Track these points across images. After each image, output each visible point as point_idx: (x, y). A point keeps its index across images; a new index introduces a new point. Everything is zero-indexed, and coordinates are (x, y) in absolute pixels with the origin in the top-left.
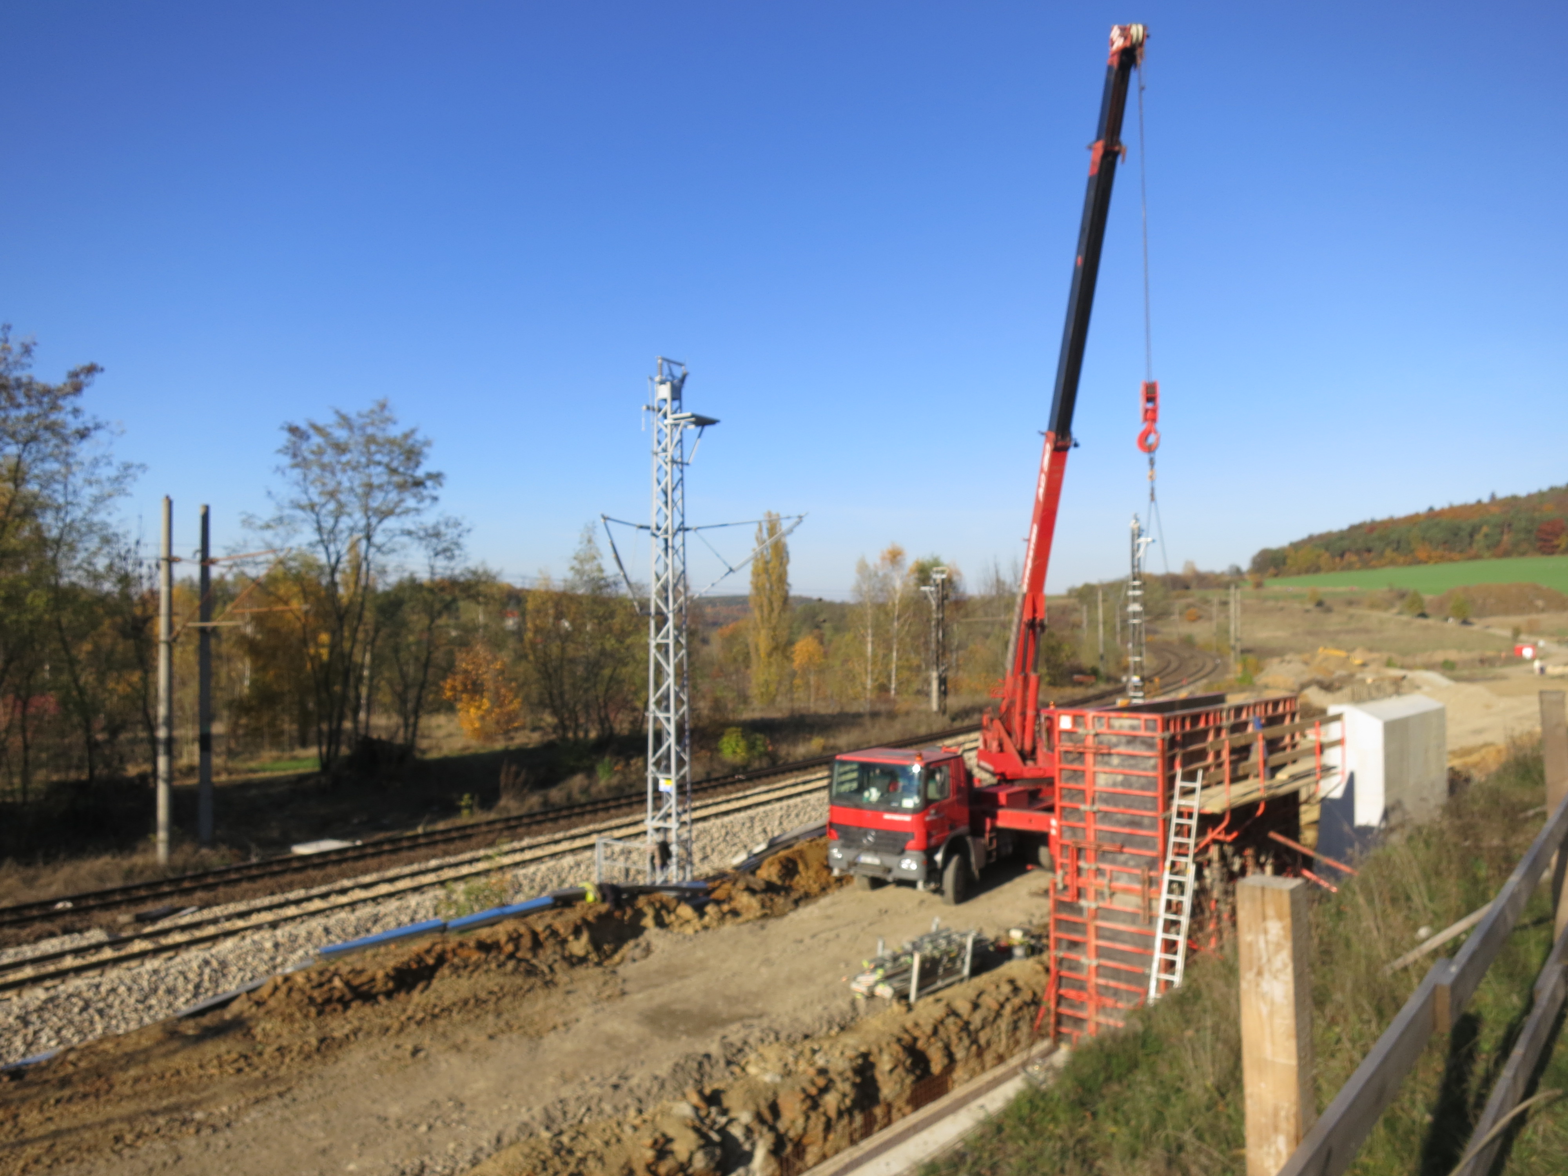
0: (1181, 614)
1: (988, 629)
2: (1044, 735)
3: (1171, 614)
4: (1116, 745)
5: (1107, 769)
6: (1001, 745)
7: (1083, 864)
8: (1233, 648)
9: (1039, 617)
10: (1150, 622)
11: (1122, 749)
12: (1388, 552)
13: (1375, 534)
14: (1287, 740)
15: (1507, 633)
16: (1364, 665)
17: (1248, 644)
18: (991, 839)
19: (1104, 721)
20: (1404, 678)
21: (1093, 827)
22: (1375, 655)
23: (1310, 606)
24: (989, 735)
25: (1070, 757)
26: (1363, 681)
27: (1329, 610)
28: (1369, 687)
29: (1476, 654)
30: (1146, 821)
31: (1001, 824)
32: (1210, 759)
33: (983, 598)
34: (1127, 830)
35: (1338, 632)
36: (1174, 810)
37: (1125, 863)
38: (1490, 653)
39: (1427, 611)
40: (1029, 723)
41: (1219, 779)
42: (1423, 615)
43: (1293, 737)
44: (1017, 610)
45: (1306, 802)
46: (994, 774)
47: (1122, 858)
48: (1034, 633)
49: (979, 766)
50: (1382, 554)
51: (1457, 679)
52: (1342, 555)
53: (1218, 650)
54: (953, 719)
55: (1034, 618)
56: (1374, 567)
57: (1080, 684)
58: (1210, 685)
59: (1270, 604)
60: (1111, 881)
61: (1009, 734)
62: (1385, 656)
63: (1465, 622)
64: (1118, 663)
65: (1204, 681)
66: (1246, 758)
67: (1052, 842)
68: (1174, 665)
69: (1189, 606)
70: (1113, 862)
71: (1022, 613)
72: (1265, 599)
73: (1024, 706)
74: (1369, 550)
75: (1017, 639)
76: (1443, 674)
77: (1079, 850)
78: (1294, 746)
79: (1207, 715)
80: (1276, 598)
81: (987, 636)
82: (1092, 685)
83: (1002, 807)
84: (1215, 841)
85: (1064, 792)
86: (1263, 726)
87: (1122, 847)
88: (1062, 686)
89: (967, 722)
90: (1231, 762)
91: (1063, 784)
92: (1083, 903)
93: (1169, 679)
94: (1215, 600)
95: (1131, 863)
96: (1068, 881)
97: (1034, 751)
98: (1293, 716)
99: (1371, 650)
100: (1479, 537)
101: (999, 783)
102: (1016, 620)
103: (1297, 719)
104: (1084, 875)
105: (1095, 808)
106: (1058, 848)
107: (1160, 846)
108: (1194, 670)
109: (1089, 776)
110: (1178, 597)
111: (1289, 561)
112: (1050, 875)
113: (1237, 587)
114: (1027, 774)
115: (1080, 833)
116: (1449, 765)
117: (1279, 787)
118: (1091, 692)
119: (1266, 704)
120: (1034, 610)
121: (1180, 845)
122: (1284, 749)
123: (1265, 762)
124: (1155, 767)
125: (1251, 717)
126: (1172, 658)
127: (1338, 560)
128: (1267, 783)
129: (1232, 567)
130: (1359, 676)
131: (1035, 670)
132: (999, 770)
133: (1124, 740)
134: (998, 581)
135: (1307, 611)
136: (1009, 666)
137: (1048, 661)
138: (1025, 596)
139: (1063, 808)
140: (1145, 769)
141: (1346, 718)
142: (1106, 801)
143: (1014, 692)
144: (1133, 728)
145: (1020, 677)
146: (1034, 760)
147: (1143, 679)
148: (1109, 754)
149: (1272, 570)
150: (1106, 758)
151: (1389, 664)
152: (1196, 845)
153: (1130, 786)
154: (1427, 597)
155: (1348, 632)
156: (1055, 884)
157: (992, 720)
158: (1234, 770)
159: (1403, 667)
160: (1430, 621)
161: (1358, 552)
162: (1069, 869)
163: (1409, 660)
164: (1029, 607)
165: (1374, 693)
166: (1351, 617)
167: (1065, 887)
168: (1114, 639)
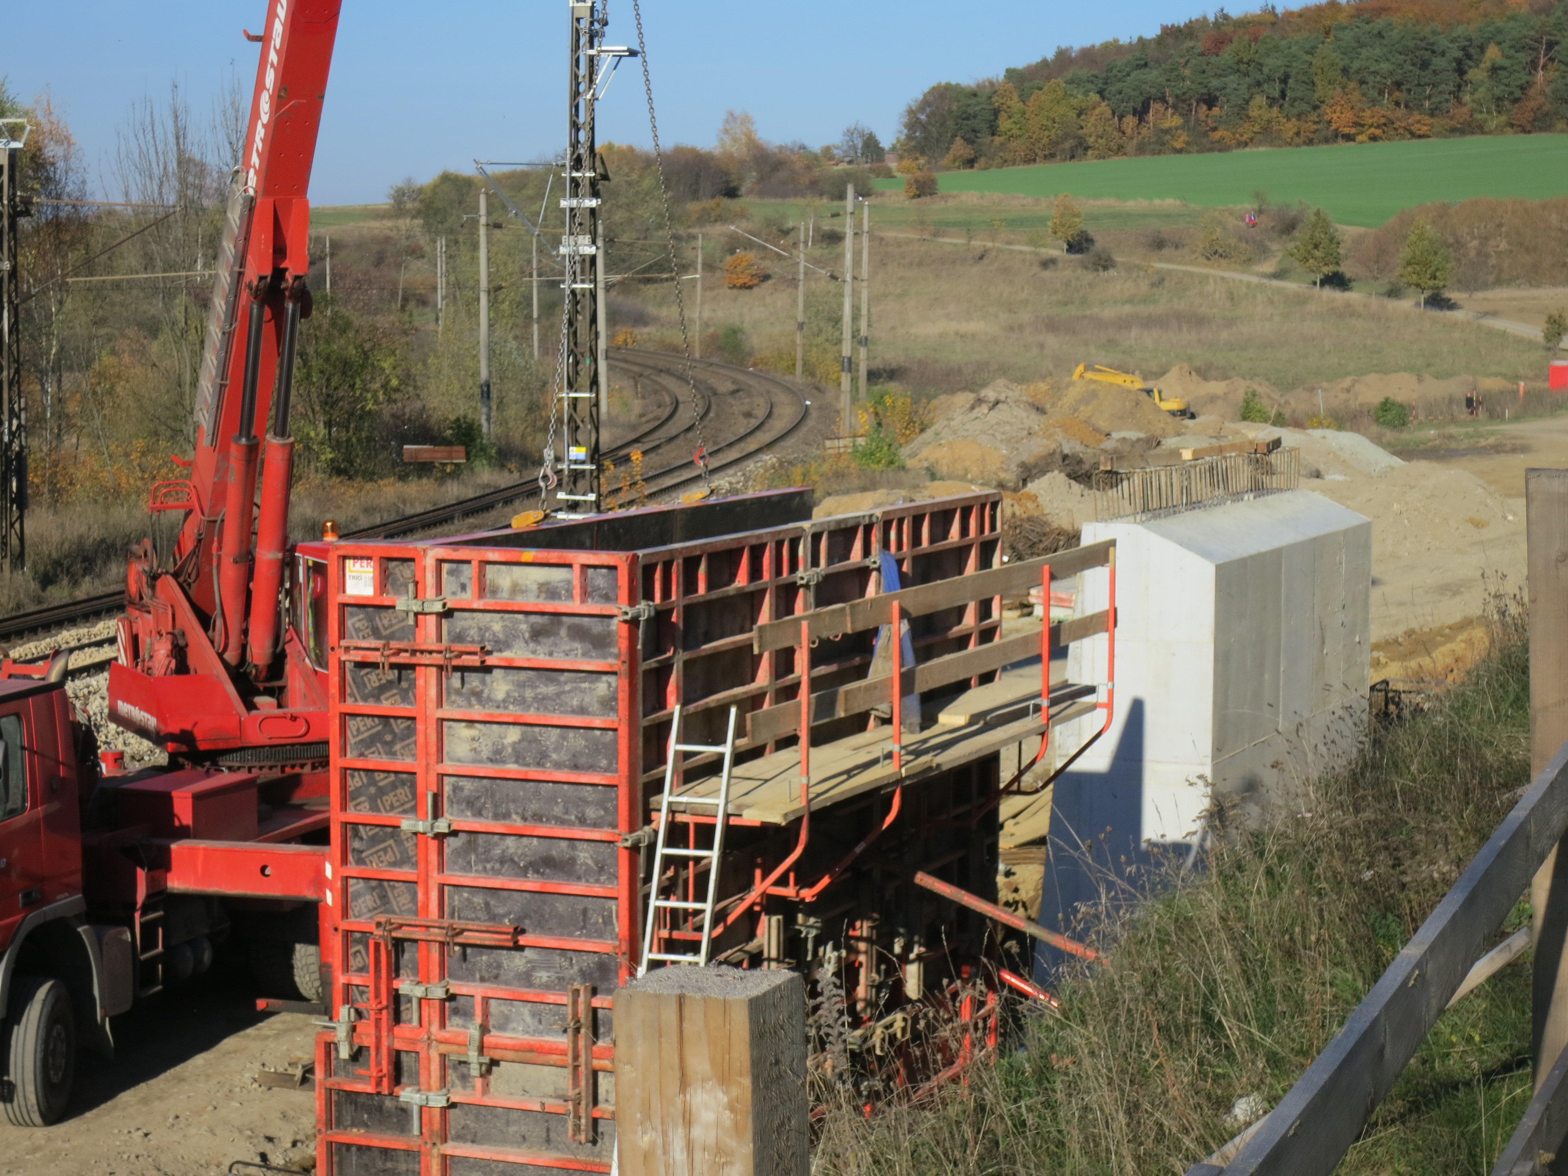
0: (709, 266)
1: (156, 308)
2: (307, 622)
3: (685, 268)
4: (503, 644)
5: (477, 712)
6: (179, 653)
7: (405, 986)
8: (850, 365)
9: (292, 268)
10: (624, 287)
11: (519, 654)
12: (1258, 106)
13: (1227, 55)
14: (969, 619)
15: (1535, 331)
16: (1186, 413)
17: (891, 356)
18: (148, 929)
19: (469, 572)
20: (1277, 444)
21: (435, 878)
22: (1216, 387)
23: (1057, 251)
24: (144, 623)
25: (373, 679)
26: (1176, 454)
27: (1105, 263)
28: (1187, 471)
29: (1456, 387)
30: (584, 856)
31: (176, 883)
32: (763, 678)
33: (140, 211)
34: (532, 883)
35: (1124, 324)
36: (661, 820)
37: (526, 978)
38: (1490, 384)
39: (1347, 269)
40: (262, 586)
41: (785, 731)
42: (1337, 281)
43: (985, 610)
44: (229, 248)
45: (1015, 789)
46: (158, 738)
47: (517, 961)
48: (279, 315)
49: (114, 716)
50: (1242, 111)
51: (1406, 453)
52: (1141, 113)
53: (809, 370)
54: (47, 580)
55: (279, 274)
56: (1222, 147)
57: (424, 468)
58: (782, 469)
59: (953, 241)
60: (484, 1029)
61: (205, 621)
62: (1240, 388)
63: (1437, 301)
64: (533, 408)
65: (769, 458)
66: (862, 672)
67: (326, 925)
68: (686, 415)
69: (733, 245)
70: (494, 976)
71: (242, 261)
72: (940, 229)
73: (248, 533)
74: (1210, 101)
75: (228, 336)
76: (1377, 440)
77: (399, 945)
78: (987, 635)
79: (757, 552)
80: (968, 228)
81: (153, 329)
82: (457, 473)
83: (184, 833)
84: (772, 904)
85: (355, 782)
86: (905, 581)
87: (519, 931)
88: (370, 476)
89: (87, 588)
90: (815, 684)
91: (352, 759)
92: (408, 1095)
93: (672, 455)
94: (805, 228)
95: (543, 976)
96: (367, 1037)
97: (277, 663)
98: (987, 550)
99: (1204, 373)
100: (1476, 74)
101: (174, 765)
102: (225, 276)
103: (999, 560)
104: (411, 1013)
105: (442, 826)
106: (336, 942)
107: (621, 926)
108: (742, 426)
109: (426, 731)
110: (704, 218)
111: (1004, 124)
112: (318, 1021)
113: (863, 192)
114: (257, 737)
115: (400, 899)
116: (1375, 677)
117: (944, 746)
118: (453, 491)
119: (917, 521)
120: (280, 251)
121: (676, 918)
122: (962, 642)
123: (907, 681)
124: (608, 704)
125: (876, 557)
126: (683, 392)
127: (1130, 121)
128: (911, 738)
129: (850, 133)
130: (1170, 443)
131: (282, 431)
132: (174, 728)
133: (524, 625)
134: (183, 161)
135: (1047, 263)
136: (204, 418)
137: (329, 402)
138: (251, 205)
139: (351, 828)
140: (582, 710)
141: (1120, 554)
142: (472, 805)
143: (219, 493)
144: (549, 591)
145: (236, 453)
146: (278, 693)
147: (595, 454)
148: (486, 669)
149: (959, 148)
150: (474, 680)
151: (1248, 413)
152: (719, 917)
153: (541, 759)
154: (1348, 232)
155: (1149, 323)
156: (330, 1048)
157: (154, 577)
158: (825, 705)
159: (1279, 421)
160: (1353, 296)
161: (1181, 104)
162: (368, 1004)
163: (1297, 402)
164: (263, 241)
165: (1200, 488)
166: (1159, 282)
167: (357, 1055)
168: (524, 338)
